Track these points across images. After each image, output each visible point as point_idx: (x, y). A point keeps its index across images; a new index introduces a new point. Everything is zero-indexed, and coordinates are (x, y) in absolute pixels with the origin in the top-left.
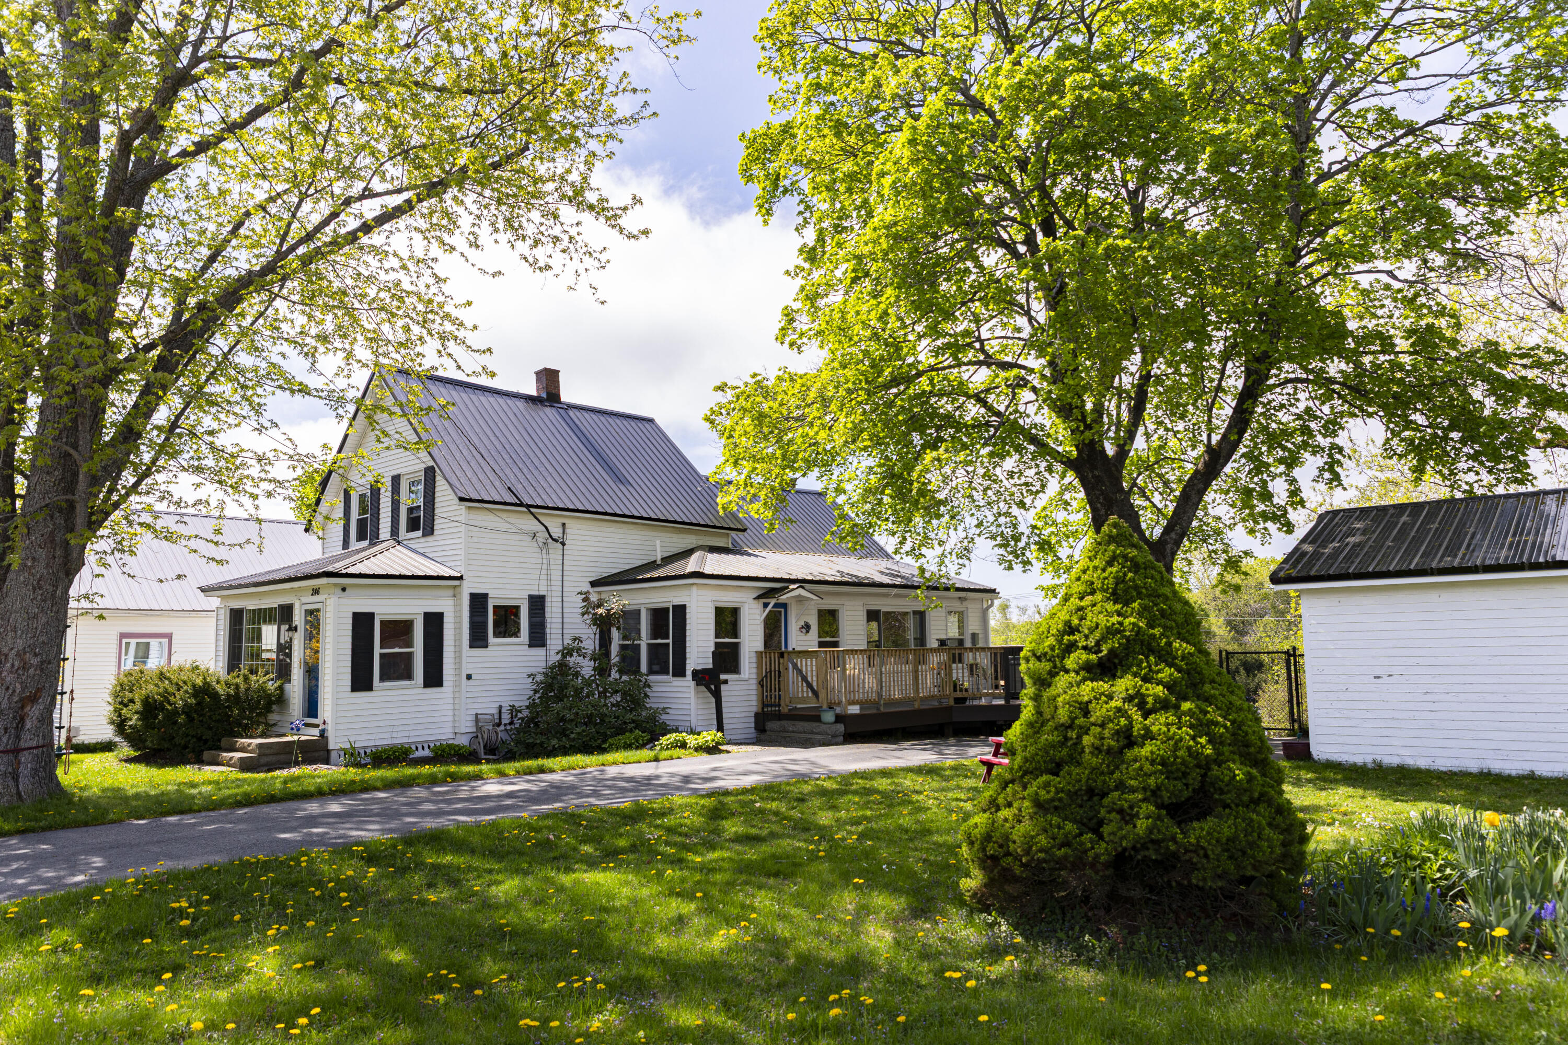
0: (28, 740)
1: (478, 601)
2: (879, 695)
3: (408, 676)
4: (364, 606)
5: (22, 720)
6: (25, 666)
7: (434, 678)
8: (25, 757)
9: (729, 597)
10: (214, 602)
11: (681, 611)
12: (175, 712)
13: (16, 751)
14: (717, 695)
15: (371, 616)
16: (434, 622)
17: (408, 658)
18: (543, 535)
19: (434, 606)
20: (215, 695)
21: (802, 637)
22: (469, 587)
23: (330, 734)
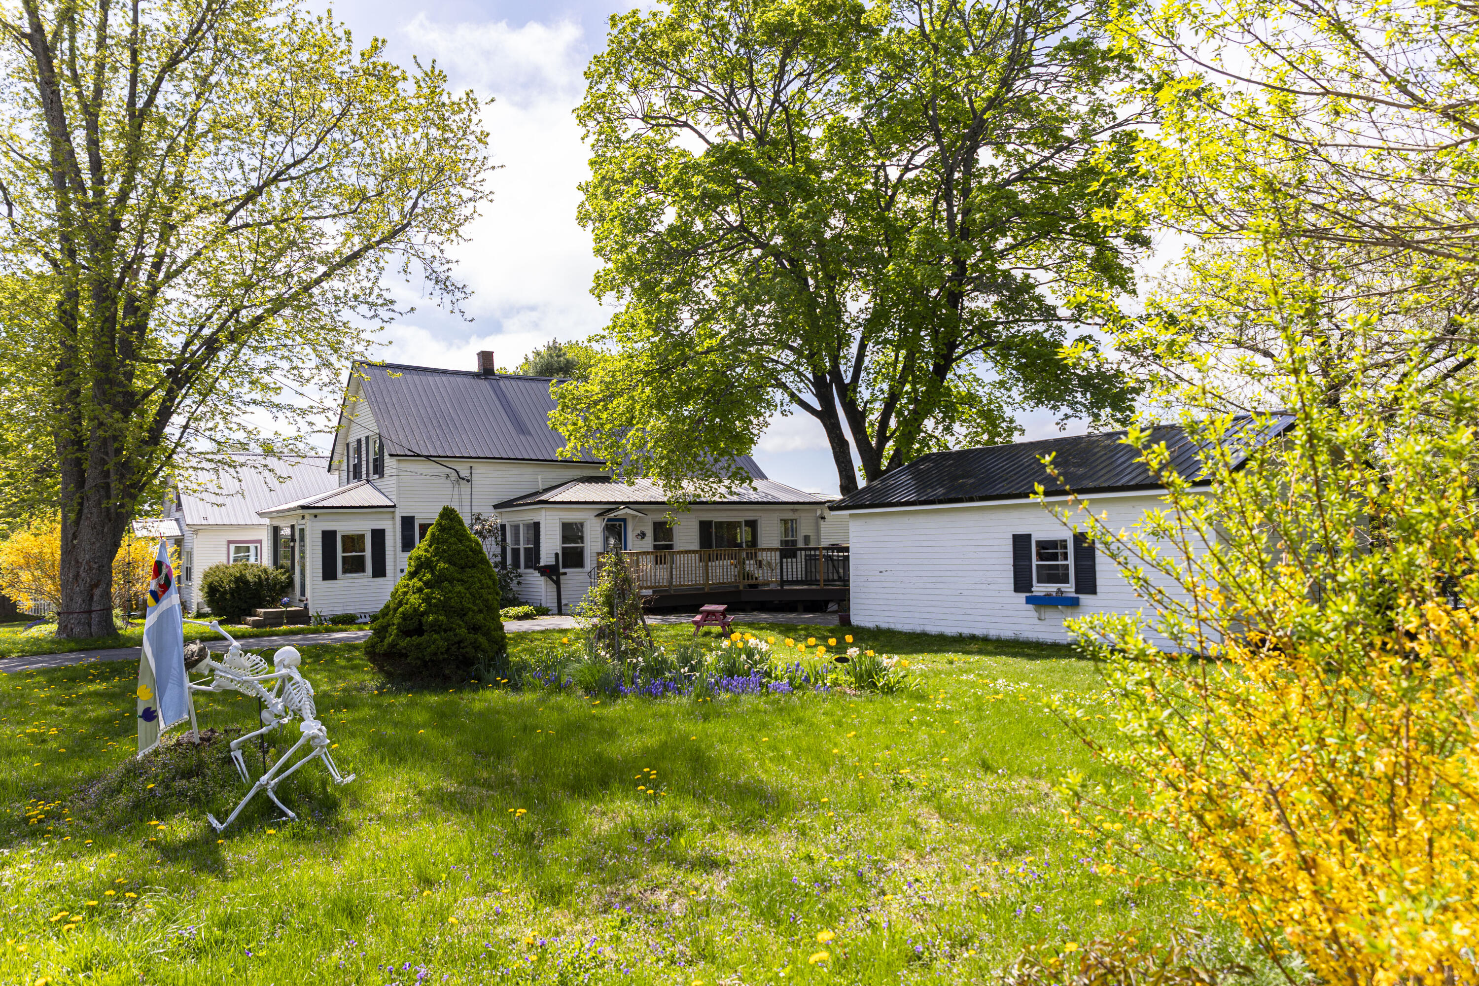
0: (95, 606)
1: (408, 522)
2: (671, 582)
3: (363, 570)
4: (329, 526)
5: (92, 596)
6: (91, 569)
7: (379, 571)
8: (94, 615)
9: (573, 516)
10: (267, 521)
11: (537, 525)
12: (225, 592)
13: (90, 612)
14: (557, 583)
15: (334, 533)
16: (379, 536)
17: (362, 559)
18: (454, 475)
19: (378, 525)
20: (246, 582)
21: (638, 542)
22: (399, 513)
23: (310, 606)
